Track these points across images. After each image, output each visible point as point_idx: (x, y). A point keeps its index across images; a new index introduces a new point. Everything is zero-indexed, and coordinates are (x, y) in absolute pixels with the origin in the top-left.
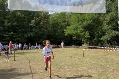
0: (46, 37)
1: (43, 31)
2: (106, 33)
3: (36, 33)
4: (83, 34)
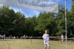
0: (22, 32)
1: (20, 28)
2: (59, 31)
3: (16, 29)
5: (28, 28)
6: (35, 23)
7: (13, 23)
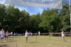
0: (27, 29)
1: (26, 25)
2: (63, 27)
3: (22, 26)
4: (49, 27)
5: (33, 25)
6: (39, 20)
7: (19, 21)
